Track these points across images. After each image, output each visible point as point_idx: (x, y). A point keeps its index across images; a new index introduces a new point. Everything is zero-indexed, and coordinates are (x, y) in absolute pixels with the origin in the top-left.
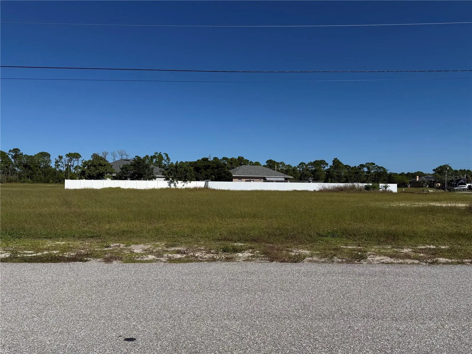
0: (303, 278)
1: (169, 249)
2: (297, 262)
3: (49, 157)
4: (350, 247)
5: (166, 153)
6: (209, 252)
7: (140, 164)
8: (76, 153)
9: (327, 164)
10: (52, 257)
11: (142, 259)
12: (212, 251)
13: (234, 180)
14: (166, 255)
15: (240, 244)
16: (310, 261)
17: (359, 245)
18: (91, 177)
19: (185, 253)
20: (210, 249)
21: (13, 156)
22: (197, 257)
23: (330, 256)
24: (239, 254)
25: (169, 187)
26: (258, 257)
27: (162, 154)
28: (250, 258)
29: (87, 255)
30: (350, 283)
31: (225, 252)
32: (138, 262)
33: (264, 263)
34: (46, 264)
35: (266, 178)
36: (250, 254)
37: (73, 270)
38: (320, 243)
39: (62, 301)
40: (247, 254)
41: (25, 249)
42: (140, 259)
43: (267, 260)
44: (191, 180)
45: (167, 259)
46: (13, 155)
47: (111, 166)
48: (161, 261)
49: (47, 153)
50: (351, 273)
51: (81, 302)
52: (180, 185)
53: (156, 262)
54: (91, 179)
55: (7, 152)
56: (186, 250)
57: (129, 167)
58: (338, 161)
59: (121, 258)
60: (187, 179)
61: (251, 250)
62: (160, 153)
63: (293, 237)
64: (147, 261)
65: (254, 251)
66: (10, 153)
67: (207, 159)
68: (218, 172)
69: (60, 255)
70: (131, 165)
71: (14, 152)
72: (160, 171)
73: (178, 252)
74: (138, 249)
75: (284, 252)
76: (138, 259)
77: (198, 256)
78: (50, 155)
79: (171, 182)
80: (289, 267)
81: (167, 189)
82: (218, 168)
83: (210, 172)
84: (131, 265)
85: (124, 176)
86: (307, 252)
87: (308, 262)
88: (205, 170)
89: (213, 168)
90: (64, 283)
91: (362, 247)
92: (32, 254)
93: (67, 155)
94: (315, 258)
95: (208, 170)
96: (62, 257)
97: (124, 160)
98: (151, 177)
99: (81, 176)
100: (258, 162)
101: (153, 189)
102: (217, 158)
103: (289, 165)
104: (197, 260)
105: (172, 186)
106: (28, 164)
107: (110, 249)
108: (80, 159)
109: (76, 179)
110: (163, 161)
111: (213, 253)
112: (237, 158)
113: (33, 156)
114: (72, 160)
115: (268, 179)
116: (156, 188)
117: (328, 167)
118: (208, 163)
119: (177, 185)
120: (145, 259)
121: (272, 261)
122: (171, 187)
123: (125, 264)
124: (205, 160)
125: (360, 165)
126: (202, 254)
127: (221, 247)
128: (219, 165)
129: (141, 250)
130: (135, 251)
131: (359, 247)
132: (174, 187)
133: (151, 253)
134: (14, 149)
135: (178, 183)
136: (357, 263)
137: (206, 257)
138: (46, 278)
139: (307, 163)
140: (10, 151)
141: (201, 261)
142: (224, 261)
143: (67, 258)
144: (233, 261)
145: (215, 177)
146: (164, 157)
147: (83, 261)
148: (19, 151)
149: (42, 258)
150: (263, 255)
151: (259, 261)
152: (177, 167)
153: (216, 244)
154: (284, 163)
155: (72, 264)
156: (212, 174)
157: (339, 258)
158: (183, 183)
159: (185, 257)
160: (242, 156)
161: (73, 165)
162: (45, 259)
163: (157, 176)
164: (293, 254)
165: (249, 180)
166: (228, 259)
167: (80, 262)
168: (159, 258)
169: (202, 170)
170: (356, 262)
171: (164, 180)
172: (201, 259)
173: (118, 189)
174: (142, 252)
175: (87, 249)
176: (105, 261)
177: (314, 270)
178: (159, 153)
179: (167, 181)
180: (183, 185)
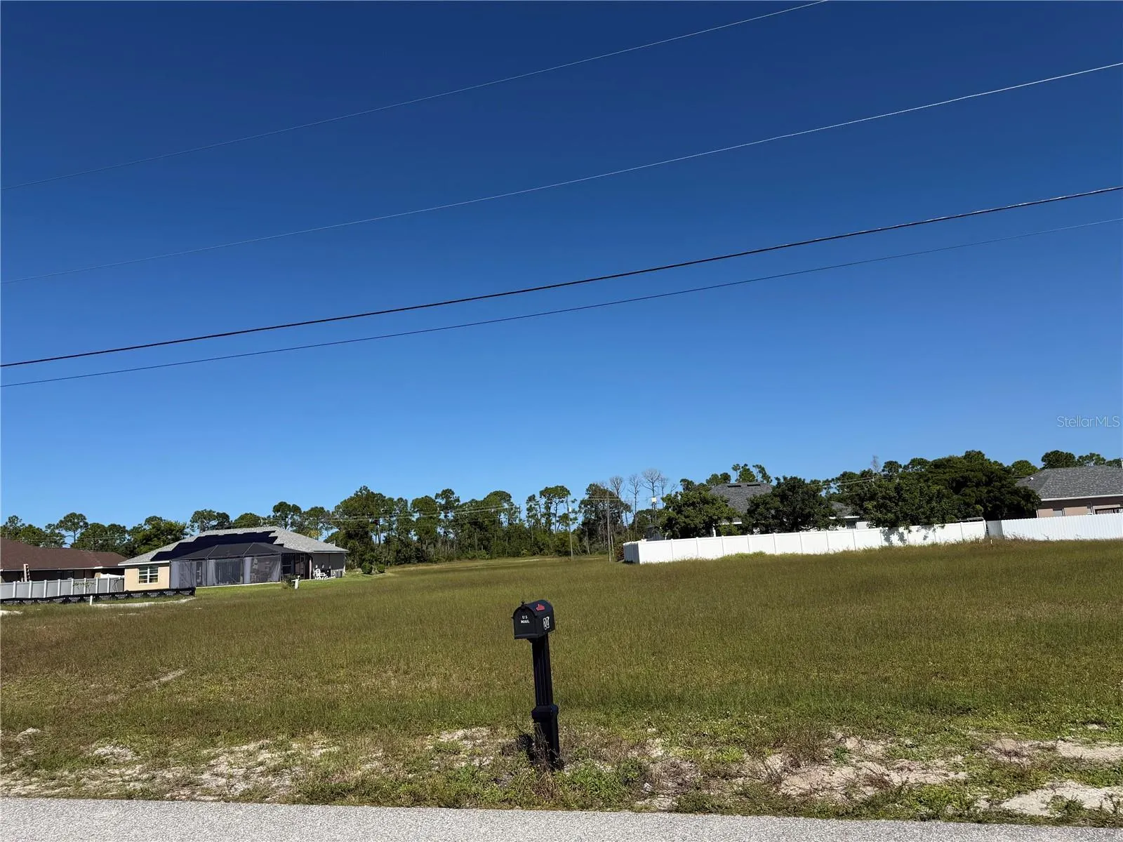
3: (511, 500)
5: (759, 464)
8: (558, 487)
13: (1039, 512)
21: (443, 506)
25: (887, 544)
44: (943, 521)
46: (443, 503)
49: (502, 492)
52: (916, 536)
55: (433, 498)
57: (771, 500)
60: (932, 519)
62: (746, 465)
66: (438, 500)
68: (991, 494)
70: (774, 496)
71: (443, 498)
78: (510, 497)
79: (891, 530)
81: (883, 549)
83: (972, 494)
89: (979, 485)
93: (541, 492)
98: (832, 522)
101: (845, 551)
105: (895, 539)
116: (852, 548)
119: (906, 537)
122: (891, 543)
132: (900, 544)
134: (444, 491)
135: (910, 531)
140: (437, 496)
145: (986, 509)
146: (755, 474)
148: (453, 493)
158: (923, 532)
171: (871, 527)
173: (759, 556)
179: (877, 529)
180: (925, 538)
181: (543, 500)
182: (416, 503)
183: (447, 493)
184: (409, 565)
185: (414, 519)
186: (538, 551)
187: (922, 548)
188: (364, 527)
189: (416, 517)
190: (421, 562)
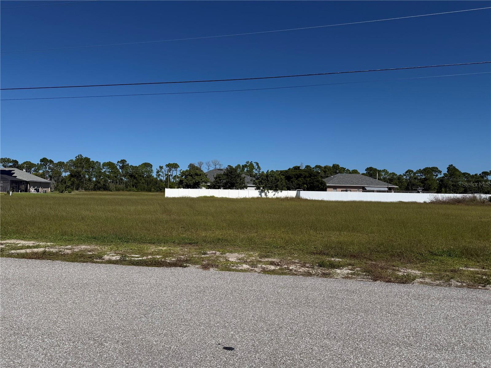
0: (413, 301)
1: (263, 260)
2: (406, 283)
3: (151, 167)
4: (472, 269)
5: (256, 162)
6: (304, 266)
7: (233, 173)
8: (174, 163)
9: (440, 172)
10: (155, 262)
11: (237, 268)
12: (307, 265)
13: (328, 189)
14: (260, 265)
15: (338, 259)
16: (421, 283)
17: (484, 267)
18: (188, 186)
19: (278, 265)
20: (305, 263)
21: (121, 167)
22: (291, 270)
23: (446, 278)
24: (337, 270)
25: (260, 196)
26: (358, 275)
27: (253, 163)
28: (350, 276)
29: (187, 261)
30: (473, 311)
31: (321, 266)
32: (233, 270)
33: (366, 282)
34: (150, 268)
35: (366, 188)
36: (350, 271)
37: (174, 275)
38: (433, 262)
39: (165, 304)
40: (346, 271)
41: (132, 253)
42: (235, 268)
43: (370, 279)
44: (282, 190)
45: (261, 269)
46: (121, 165)
47: (206, 175)
48: (255, 271)
49: (149, 163)
50: (474, 299)
51: (182, 307)
52: (271, 194)
53: (250, 272)
54: (188, 188)
55: (116, 163)
56: (280, 262)
57: (222, 176)
58: (454, 168)
59: (218, 265)
60: (277, 188)
61: (350, 267)
62: (252, 162)
63: (400, 255)
64: (242, 271)
65: (354, 268)
66: (118, 164)
67: (299, 167)
68: (310, 181)
69: (162, 260)
70: (224, 175)
71: (121, 163)
72: (251, 180)
73: (272, 263)
74: (233, 257)
75: (390, 271)
76: (233, 268)
77: (293, 269)
79: (262, 191)
80: (396, 288)
81: (258, 198)
82: (310, 177)
83: (302, 181)
84: (227, 273)
85: (217, 185)
86: (417, 273)
87: (419, 284)
88: (297, 179)
89: (305, 177)
90: (167, 287)
91: (487, 270)
92: (138, 257)
93: (167, 165)
94: (427, 280)
95: (300, 179)
96: (164, 261)
97: (218, 170)
98: (243, 186)
99: (179, 185)
100: (356, 170)
101: (244, 198)
102: (309, 166)
103: (393, 173)
104: (291, 273)
105: (263, 194)
106: (133, 174)
107: (207, 256)
108: (179, 169)
109: (175, 188)
110: (254, 170)
111: (308, 267)
112: (332, 166)
113: (138, 166)
114: (171, 170)
115: (367, 189)
116: (247, 197)
117: (441, 174)
118: (299, 172)
119: (267, 194)
120: (240, 268)
121: (376, 281)
122: (261, 196)
123: (221, 272)
124: (297, 168)
125: (482, 173)
126: (297, 267)
127: (317, 261)
128: (312, 173)
129: (235, 259)
130: (230, 259)
131: (484, 270)
132: (265, 197)
133: (246, 262)
134: (121, 160)
135: (269, 192)
136: (481, 289)
137: (301, 270)
138: (151, 281)
139: (415, 171)
140: (118, 162)
141: (296, 275)
142: (320, 277)
143: (169, 263)
144: (331, 278)
145: (307, 186)
146: (255, 166)
147: (183, 267)
148: (126, 162)
149: (147, 262)
150: (364, 273)
151: (360, 280)
152: (268, 176)
153: (312, 258)
154: (387, 170)
155: (173, 269)
156: (304, 184)
157: (458, 281)
158: (274, 193)
159: (280, 269)
160: (337, 164)
161: (172, 175)
162: (150, 263)
163: (248, 185)
164: (400, 274)
165: (345, 189)
166: (324, 275)
167: (181, 267)
168: (253, 268)
169: (294, 179)
170: (480, 287)
171: (255, 189)
172: (296, 273)
173: (212, 197)
174: (236, 261)
175: (187, 256)
176: (203, 268)
177: (427, 293)
178: (250, 162)
179: (258, 190)
180: (274, 195)
181: (168, 168)
182: (104, 164)
183: (123, 161)
184: (99, 191)
185: (103, 171)
186: (159, 190)
187: (272, 199)
188: (79, 173)
189: (104, 170)
190: (104, 190)
